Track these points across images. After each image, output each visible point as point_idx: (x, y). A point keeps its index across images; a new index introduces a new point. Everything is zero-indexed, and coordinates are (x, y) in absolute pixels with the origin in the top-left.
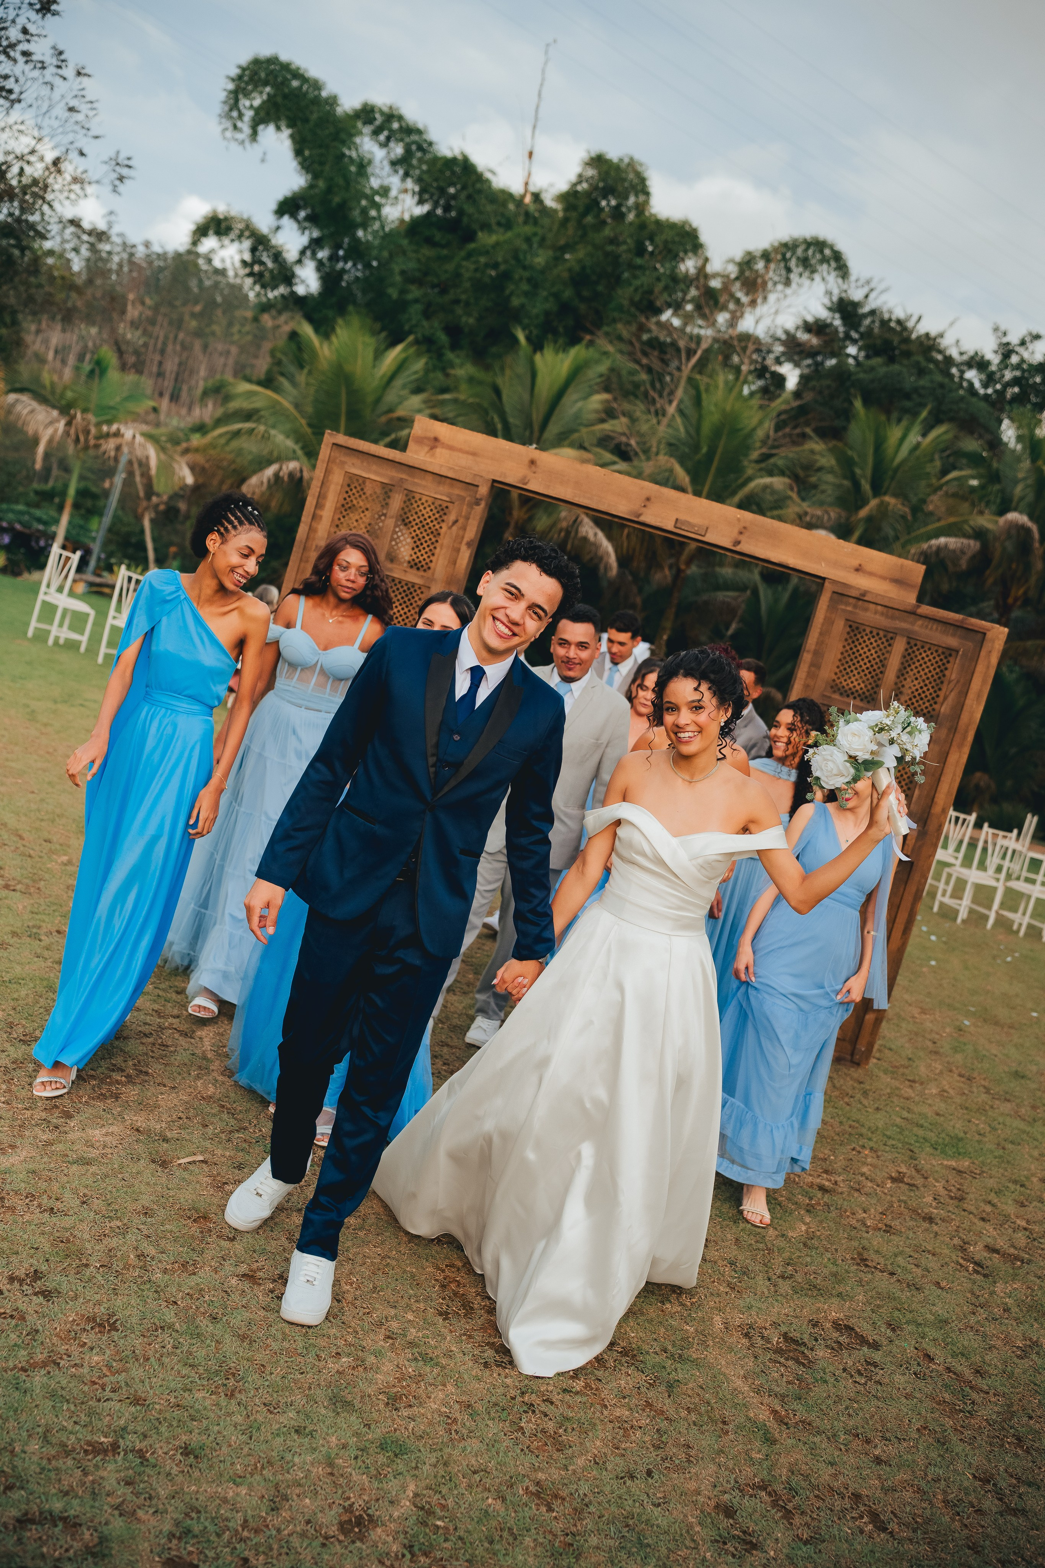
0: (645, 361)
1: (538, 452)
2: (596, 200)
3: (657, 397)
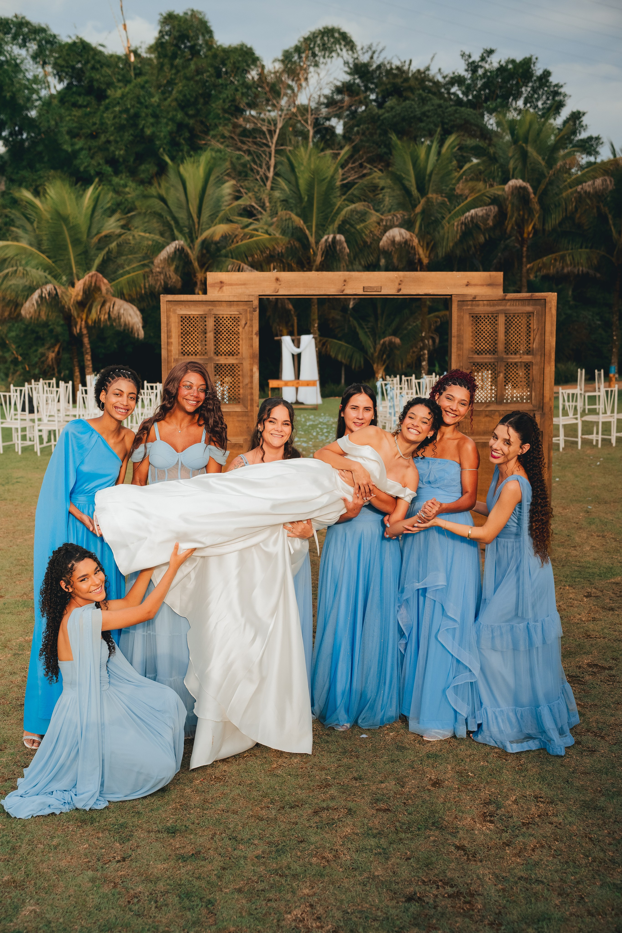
0: (245, 147)
1: (278, 273)
2: (177, 46)
3: (259, 169)
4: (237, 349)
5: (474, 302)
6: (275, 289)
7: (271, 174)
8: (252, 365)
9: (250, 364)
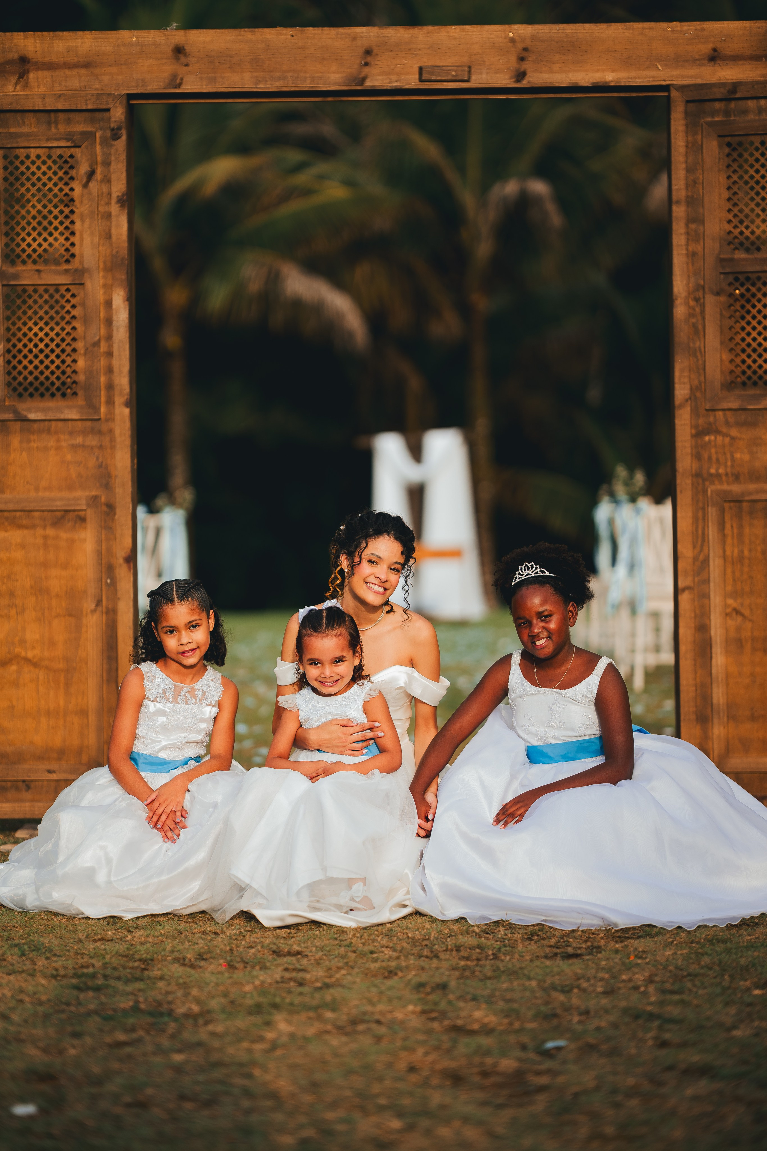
1: (181, 33)
4: (67, 245)
5: (733, 105)
6: (174, 76)
8: (108, 288)
9: (105, 286)
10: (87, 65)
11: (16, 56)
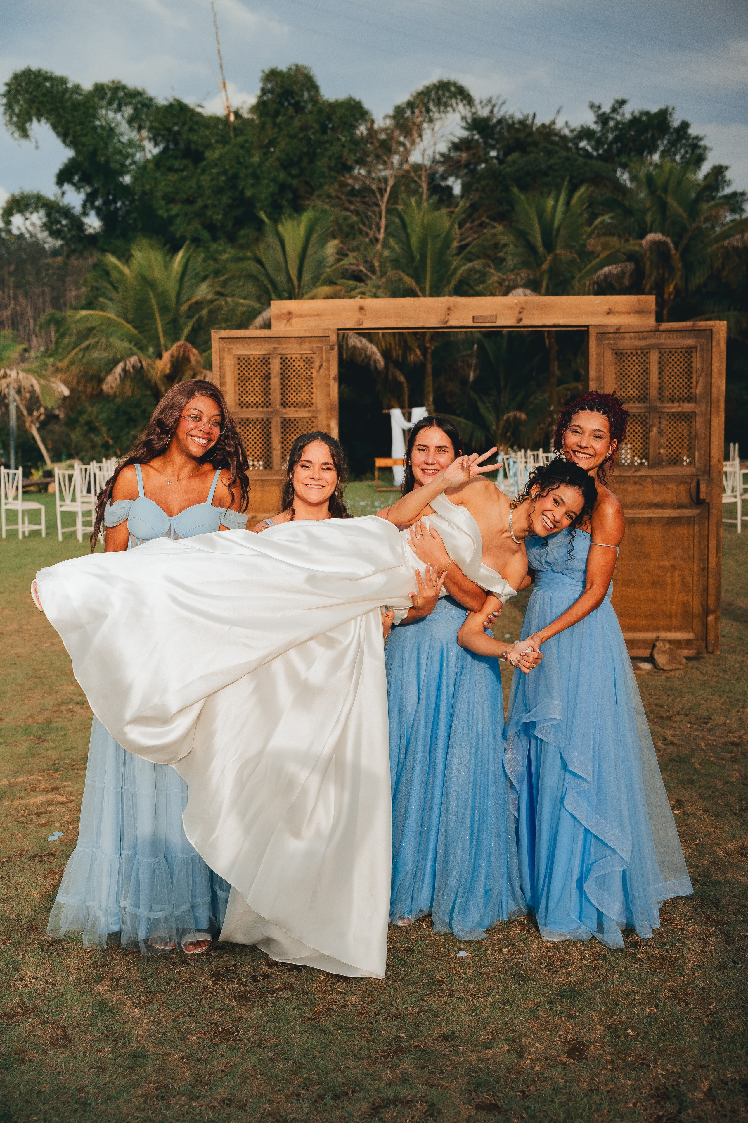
0: (352, 207)
1: (362, 300)
2: (281, 104)
3: (368, 231)
4: (309, 399)
6: (359, 320)
7: (381, 236)
8: (329, 419)
10: (319, 315)
11: (285, 311)
